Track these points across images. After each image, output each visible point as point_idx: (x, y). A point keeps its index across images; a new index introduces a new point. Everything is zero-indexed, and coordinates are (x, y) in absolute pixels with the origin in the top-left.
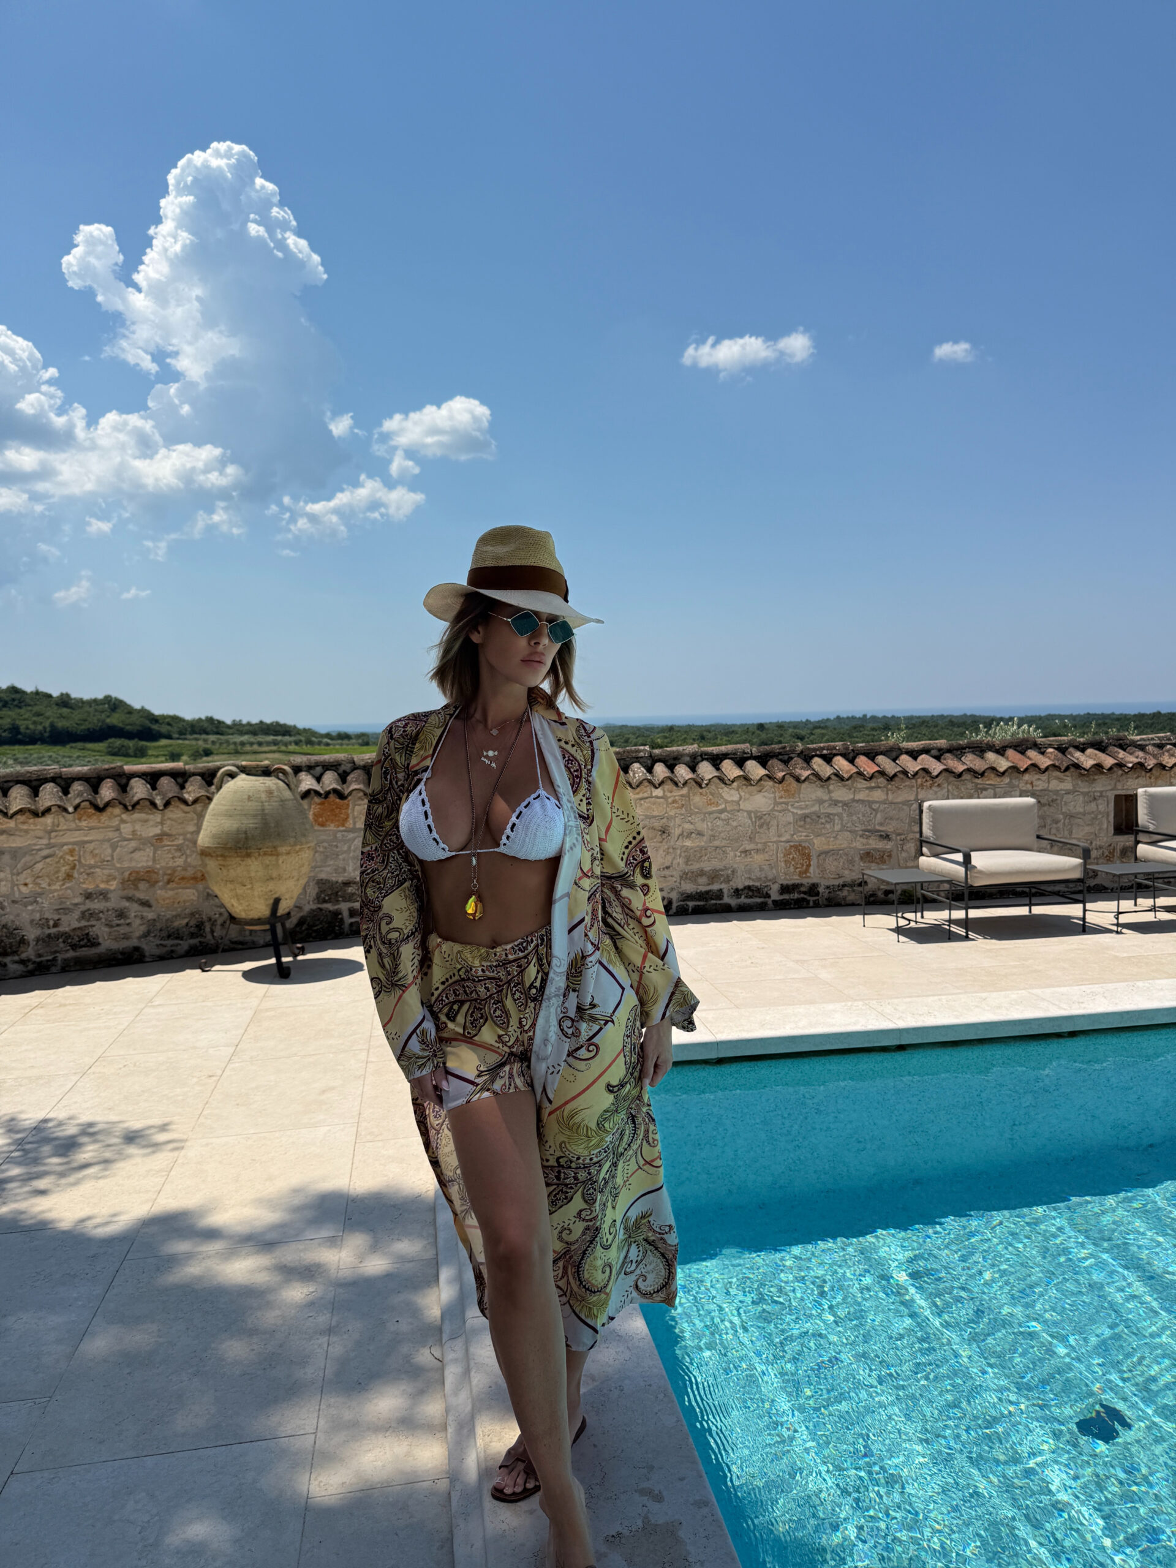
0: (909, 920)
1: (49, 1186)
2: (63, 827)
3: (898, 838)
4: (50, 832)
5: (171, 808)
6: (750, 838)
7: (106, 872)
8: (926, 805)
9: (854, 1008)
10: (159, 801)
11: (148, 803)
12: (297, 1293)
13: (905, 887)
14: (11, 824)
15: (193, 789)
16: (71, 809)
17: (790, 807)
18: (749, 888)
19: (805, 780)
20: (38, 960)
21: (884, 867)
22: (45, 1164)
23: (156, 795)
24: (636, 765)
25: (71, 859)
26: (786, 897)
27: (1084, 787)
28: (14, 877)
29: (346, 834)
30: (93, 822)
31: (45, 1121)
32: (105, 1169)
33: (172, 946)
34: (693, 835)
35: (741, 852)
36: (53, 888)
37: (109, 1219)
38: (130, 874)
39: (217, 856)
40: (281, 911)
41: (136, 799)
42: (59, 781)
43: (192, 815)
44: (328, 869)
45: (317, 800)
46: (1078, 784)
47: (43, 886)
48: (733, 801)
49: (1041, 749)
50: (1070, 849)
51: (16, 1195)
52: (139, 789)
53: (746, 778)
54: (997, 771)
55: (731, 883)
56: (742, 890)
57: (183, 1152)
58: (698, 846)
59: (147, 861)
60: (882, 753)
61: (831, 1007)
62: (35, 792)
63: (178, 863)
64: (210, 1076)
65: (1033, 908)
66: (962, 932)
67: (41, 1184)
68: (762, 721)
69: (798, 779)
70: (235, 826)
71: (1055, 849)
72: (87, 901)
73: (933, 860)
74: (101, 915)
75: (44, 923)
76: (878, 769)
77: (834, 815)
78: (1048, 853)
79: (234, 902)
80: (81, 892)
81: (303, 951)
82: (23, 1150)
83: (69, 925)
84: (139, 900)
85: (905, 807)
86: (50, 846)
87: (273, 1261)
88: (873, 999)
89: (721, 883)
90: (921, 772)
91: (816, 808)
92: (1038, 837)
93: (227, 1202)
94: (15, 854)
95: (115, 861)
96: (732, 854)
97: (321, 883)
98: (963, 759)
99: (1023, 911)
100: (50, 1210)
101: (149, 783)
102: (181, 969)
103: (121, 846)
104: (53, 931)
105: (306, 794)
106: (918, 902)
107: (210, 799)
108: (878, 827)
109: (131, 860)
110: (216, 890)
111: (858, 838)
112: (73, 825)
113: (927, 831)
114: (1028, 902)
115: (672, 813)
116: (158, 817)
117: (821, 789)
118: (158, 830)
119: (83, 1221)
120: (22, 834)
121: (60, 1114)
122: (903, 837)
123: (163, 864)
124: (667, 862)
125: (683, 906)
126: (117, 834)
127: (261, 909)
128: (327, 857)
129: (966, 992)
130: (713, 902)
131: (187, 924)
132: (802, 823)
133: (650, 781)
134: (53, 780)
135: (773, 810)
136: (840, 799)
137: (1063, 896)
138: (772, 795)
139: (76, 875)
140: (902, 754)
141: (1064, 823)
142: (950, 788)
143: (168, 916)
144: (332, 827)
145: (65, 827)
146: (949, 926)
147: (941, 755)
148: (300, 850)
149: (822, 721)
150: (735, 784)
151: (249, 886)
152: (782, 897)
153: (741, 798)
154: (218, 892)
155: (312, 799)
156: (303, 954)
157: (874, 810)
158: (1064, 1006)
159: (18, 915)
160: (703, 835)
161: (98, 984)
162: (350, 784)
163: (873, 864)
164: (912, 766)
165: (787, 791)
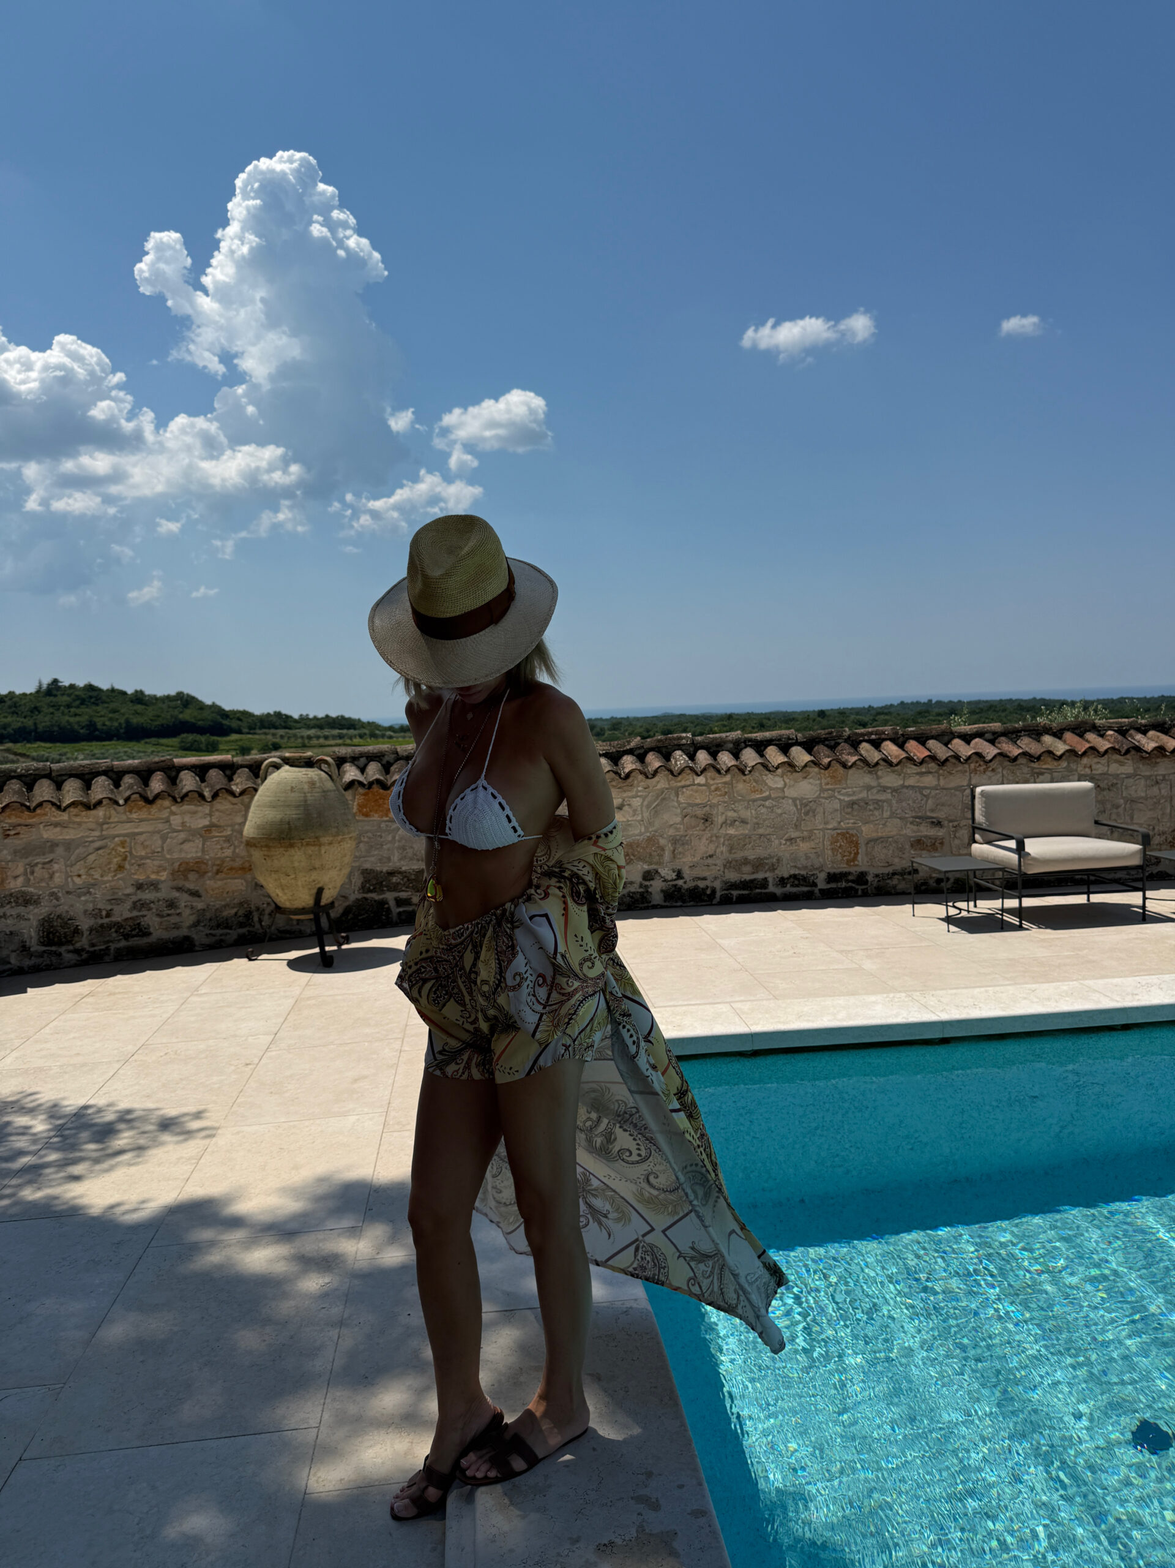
0: (960, 910)
1: (84, 1172)
2: (114, 819)
3: (951, 824)
4: (102, 824)
5: (219, 800)
6: (796, 826)
7: (156, 863)
8: (978, 790)
9: (896, 1000)
10: (207, 794)
11: (197, 795)
12: (313, 1283)
13: (958, 875)
14: (65, 816)
15: (240, 783)
16: (121, 802)
17: (836, 794)
18: (795, 876)
19: (851, 767)
20: (92, 949)
21: (936, 855)
22: (81, 1150)
23: (205, 787)
24: (678, 753)
25: (123, 850)
26: (833, 885)
27: (1145, 770)
28: (68, 869)
29: (390, 824)
30: (143, 814)
31: (86, 1107)
32: (138, 1156)
33: (221, 935)
34: (737, 823)
35: (786, 840)
36: (105, 879)
37: (137, 1206)
38: (180, 865)
39: (262, 846)
40: (324, 902)
41: (184, 791)
42: (110, 774)
43: (240, 806)
44: (373, 859)
45: (361, 790)
46: (1139, 768)
47: (95, 877)
48: (777, 788)
49: (1100, 732)
50: (1132, 835)
51: (50, 1180)
52: (188, 781)
53: (791, 765)
54: (1054, 754)
55: (776, 872)
56: (788, 879)
57: (214, 1140)
58: (742, 834)
59: (197, 852)
60: (933, 738)
61: (873, 998)
62: (88, 786)
63: (226, 854)
64: (247, 1064)
65: (1091, 896)
66: (1015, 921)
67: (77, 1170)
68: (824, 708)
69: (844, 765)
70: (279, 817)
71: (1116, 834)
72: (138, 892)
73: (986, 847)
74: (152, 905)
75: (97, 913)
76: (929, 753)
77: (883, 801)
78: (1108, 839)
79: (279, 892)
80: (133, 882)
81: (348, 941)
82: (62, 1136)
83: (122, 915)
84: (189, 890)
85: (957, 793)
86: (102, 838)
87: (292, 1251)
88: (916, 991)
89: (766, 872)
90: (974, 757)
91: (864, 795)
92: (1096, 822)
93: (253, 1191)
94: (69, 846)
95: (165, 852)
96: (777, 842)
97: (365, 872)
98: (1018, 742)
99: (1080, 899)
100: (81, 1196)
101: (198, 776)
102: (229, 958)
103: (171, 838)
104: (106, 921)
105: (351, 785)
106: (971, 891)
107: (256, 790)
108: (929, 814)
109: (181, 851)
110: (261, 880)
111: (909, 825)
112: (124, 818)
113: (979, 817)
114: (1086, 890)
115: (715, 801)
116: (206, 809)
117: (869, 775)
118: (206, 822)
119: (112, 1207)
120: (76, 826)
121: (100, 1101)
122: (955, 823)
123: (212, 855)
124: (711, 849)
125: (727, 895)
126: (166, 826)
127: (305, 899)
128: (372, 847)
129: (1016, 984)
130: (758, 891)
131: (236, 914)
132: (849, 810)
133: (691, 769)
134: (105, 773)
135: (819, 797)
136: (889, 785)
137: (1123, 884)
138: (818, 782)
139: (127, 866)
140: (954, 737)
141: (1125, 809)
142: (1005, 772)
143: (217, 906)
144: (376, 817)
145: (116, 820)
146: (1002, 915)
147: (996, 739)
148: (343, 840)
149: (886, 707)
150: (779, 770)
151: (293, 876)
152: (829, 886)
153: (785, 784)
154: (264, 883)
155: (357, 789)
156: (348, 943)
157: (925, 796)
158: (1118, 999)
159: (72, 906)
160: (747, 823)
161: (148, 972)
162: (393, 774)
163: (924, 852)
164: (964, 750)
165: (833, 777)
